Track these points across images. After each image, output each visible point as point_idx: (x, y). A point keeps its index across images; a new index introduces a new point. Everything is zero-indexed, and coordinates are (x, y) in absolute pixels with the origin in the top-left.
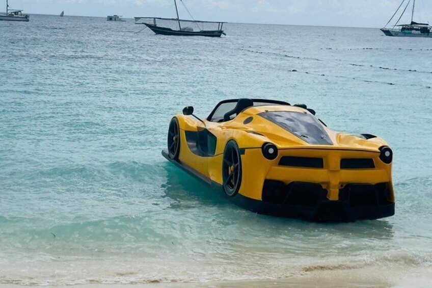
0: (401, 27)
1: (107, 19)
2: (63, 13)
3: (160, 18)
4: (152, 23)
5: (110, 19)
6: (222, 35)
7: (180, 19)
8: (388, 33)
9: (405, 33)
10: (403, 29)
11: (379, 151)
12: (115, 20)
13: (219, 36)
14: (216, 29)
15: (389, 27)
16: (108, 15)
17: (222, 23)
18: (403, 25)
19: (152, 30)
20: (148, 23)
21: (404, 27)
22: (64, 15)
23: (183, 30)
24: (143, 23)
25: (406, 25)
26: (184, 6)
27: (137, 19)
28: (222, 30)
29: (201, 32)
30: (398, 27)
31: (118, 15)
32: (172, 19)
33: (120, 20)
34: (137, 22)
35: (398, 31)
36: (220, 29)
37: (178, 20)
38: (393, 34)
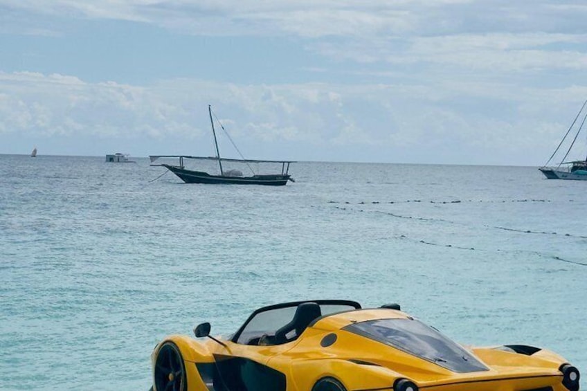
0: (571, 166)
1: (105, 160)
2: (35, 151)
3: (190, 157)
4: (176, 164)
5: (110, 159)
6: (289, 182)
7: (221, 157)
8: (550, 174)
9: (577, 174)
10: (574, 168)
11: (560, 373)
12: (118, 161)
13: (283, 184)
14: (279, 173)
15: (552, 165)
16: (109, 154)
17: (289, 162)
18: (574, 163)
19: (177, 175)
20: (170, 165)
21: (576, 165)
22: (37, 154)
23: (226, 176)
24: (163, 165)
25: (579, 162)
26: (229, 137)
27: (153, 158)
28: (289, 174)
29: (254, 178)
30: (566, 166)
31: (123, 153)
32: (210, 158)
33: (126, 161)
34: (153, 164)
35: (566, 171)
36: (285, 172)
37: (218, 158)
38: (559, 175)
